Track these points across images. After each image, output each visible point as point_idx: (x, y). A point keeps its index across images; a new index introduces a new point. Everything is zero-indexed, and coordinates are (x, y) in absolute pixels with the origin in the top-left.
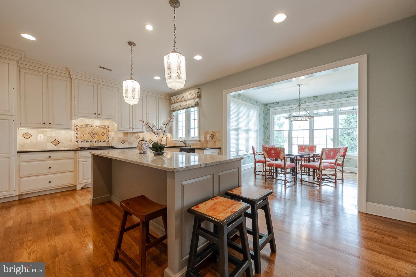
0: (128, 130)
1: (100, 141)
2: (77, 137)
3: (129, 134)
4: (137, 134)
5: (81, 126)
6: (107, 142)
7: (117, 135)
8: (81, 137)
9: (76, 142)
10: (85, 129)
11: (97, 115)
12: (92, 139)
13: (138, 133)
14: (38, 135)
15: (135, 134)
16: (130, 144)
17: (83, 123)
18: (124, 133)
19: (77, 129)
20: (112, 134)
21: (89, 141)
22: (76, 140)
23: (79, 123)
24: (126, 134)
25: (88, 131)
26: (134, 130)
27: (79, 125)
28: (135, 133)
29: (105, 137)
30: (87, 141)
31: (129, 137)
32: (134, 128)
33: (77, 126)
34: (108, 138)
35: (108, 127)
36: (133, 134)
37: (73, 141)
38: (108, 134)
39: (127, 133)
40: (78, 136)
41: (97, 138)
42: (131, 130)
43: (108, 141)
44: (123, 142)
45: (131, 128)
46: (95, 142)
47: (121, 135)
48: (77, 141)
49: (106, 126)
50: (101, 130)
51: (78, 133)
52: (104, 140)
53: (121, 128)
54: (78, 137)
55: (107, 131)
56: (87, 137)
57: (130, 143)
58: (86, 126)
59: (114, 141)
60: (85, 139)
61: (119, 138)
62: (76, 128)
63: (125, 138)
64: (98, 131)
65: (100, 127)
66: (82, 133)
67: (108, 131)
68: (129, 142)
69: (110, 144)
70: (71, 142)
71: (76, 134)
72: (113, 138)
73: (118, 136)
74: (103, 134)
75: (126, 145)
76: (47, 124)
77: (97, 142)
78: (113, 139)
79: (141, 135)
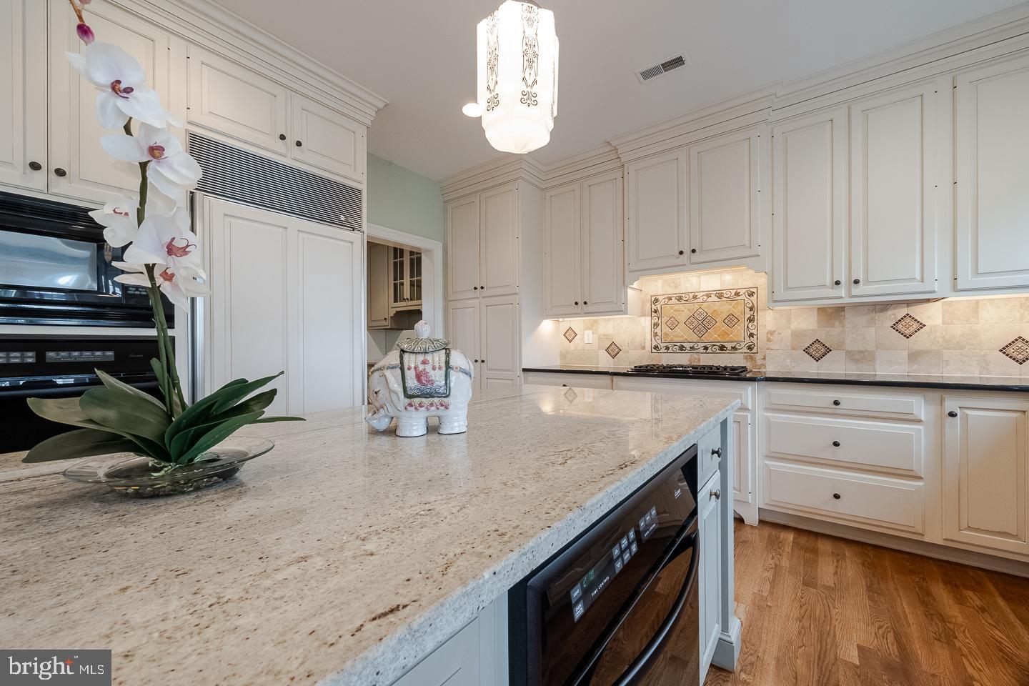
0: (842, 295)
1: (722, 348)
2: (656, 334)
3: (848, 314)
4: (902, 312)
5: (667, 300)
6: (745, 350)
7: (789, 321)
8: (666, 334)
9: (654, 351)
10: (677, 307)
11: (689, 256)
12: (695, 338)
13: (909, 303)
14: (586, 332)
15: (890, 313)
16: (856, 361)
17: (670, 291)
18: (821, 310)
19: (656, 312)
20: (767, 320)
21: (687, 346)
22: (654, 344)
23: (661, 292)
24: (834, 313)
25: (684, 312)
26: (856, 290)
27: (660, 298)
28: (886, 306)
29: (738, 333)
30: (682, 348)
31: (848, 325)
32: (856, 282)
33: (657, 300)
34: (751, 335)
35: (751, 294)
36: (874, 310)
37: (648, 348)
38: (751, 320)
39: (840, 309)
40: (658, 330)
41: (712, 336)
42: (842, 291)
43: (750, 348)
44: (818, 350)
45: (838, 283)
46: (706, 348)
47: (806, 323)
48: (656, 347)
49: (742, 292)
50: (724, 308)
51: (660, 321)
52: (733, 345)
53: (787, 288)
54: (659, 334)
55: (747, 310)
56: (683, 333)
57: (858, 357)
58: (680, 299)
59: (773, 346)
60: (676, 339)
61: (796, 335)
62: (654, 307)
63: (828, 335)
64: (715, 310)
65: (720, 296)
66: (668, 323)
67: (751, 309)
68: (848, 352)
69: (758, 357)
70: (644, 348)
71: (654, 325)
72: (772, 333)
73: (793, 327)
74: (731, 320)
75: (833, 367)
76: (581, 306)
77: (709, 351)
78: (769, 340)
79: (931, 315)
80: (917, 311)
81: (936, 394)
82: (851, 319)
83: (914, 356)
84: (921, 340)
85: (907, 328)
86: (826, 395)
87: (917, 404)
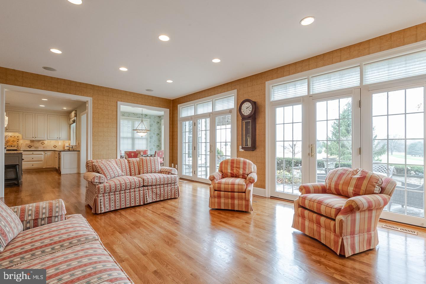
0: (34, 139)
1: (11, 146)
4: (42, 141)
6: (16, 146)
11: (6, 130)
18: (30, 141)
20: (21, 142)
24: (32, 141)
26: (36, 138)
28: (40, 141)
29: (15, 144)
31: (35, 143)
34: (18, 144)
35: (18, 137)
36: (38, 141)
39: (34, 140)
41: (9, 144)
42: (34, 138)
44: (30, 147)
47: (28, 142)
49: (16, 137)
50: (12, 139)
52: (14, 146)
53: (26, 137)
57: (35, 148)
61: (26, 144)
63: (31, 144)
65: (11, 137)
67: (18, 140)
69: (19, 148)
73: (26, 143)
74: (13, 141)
75: (32, 149)
77: (8, 147)
78: (21, 145)
79: (46, 142)
80: (43, 141)
81: (44, 151)
82: (35, 142)
83: (44, 147)
84: (44, 145)
85: (43, 143)
86: (31, 152)
87: (42, 153)
